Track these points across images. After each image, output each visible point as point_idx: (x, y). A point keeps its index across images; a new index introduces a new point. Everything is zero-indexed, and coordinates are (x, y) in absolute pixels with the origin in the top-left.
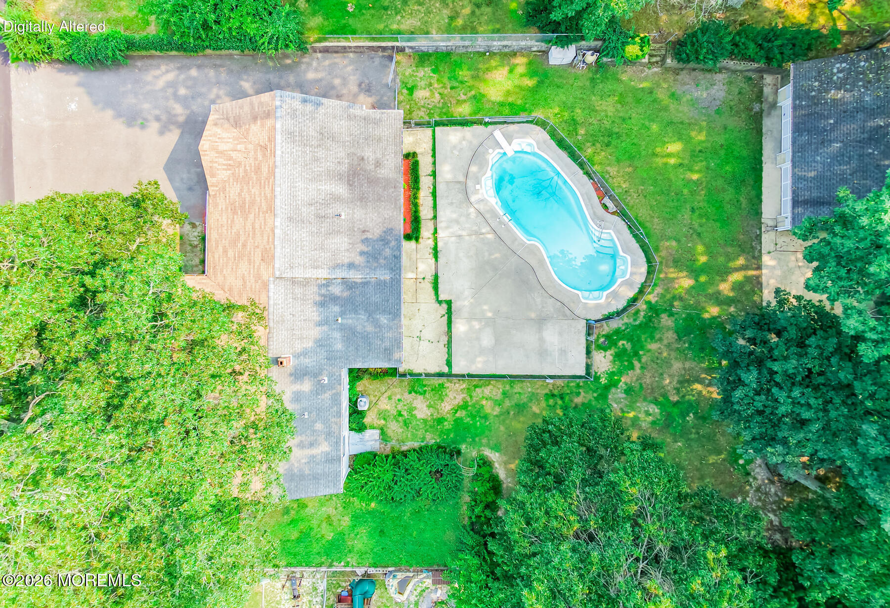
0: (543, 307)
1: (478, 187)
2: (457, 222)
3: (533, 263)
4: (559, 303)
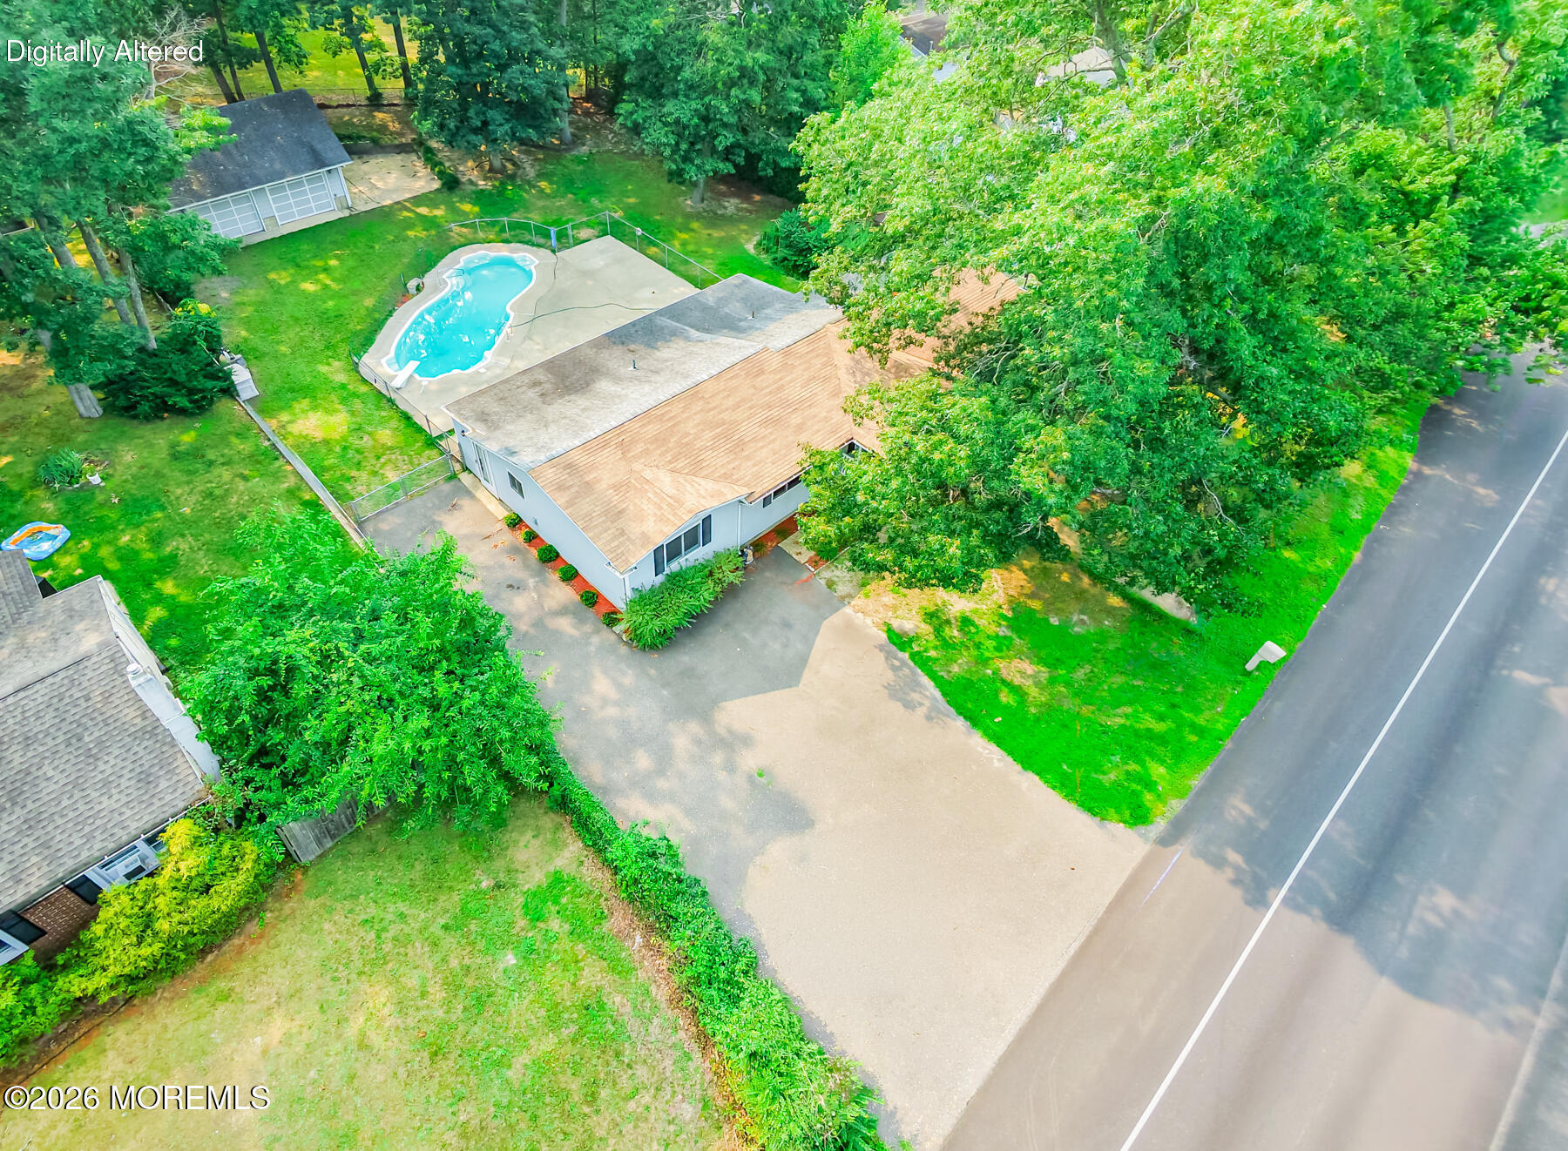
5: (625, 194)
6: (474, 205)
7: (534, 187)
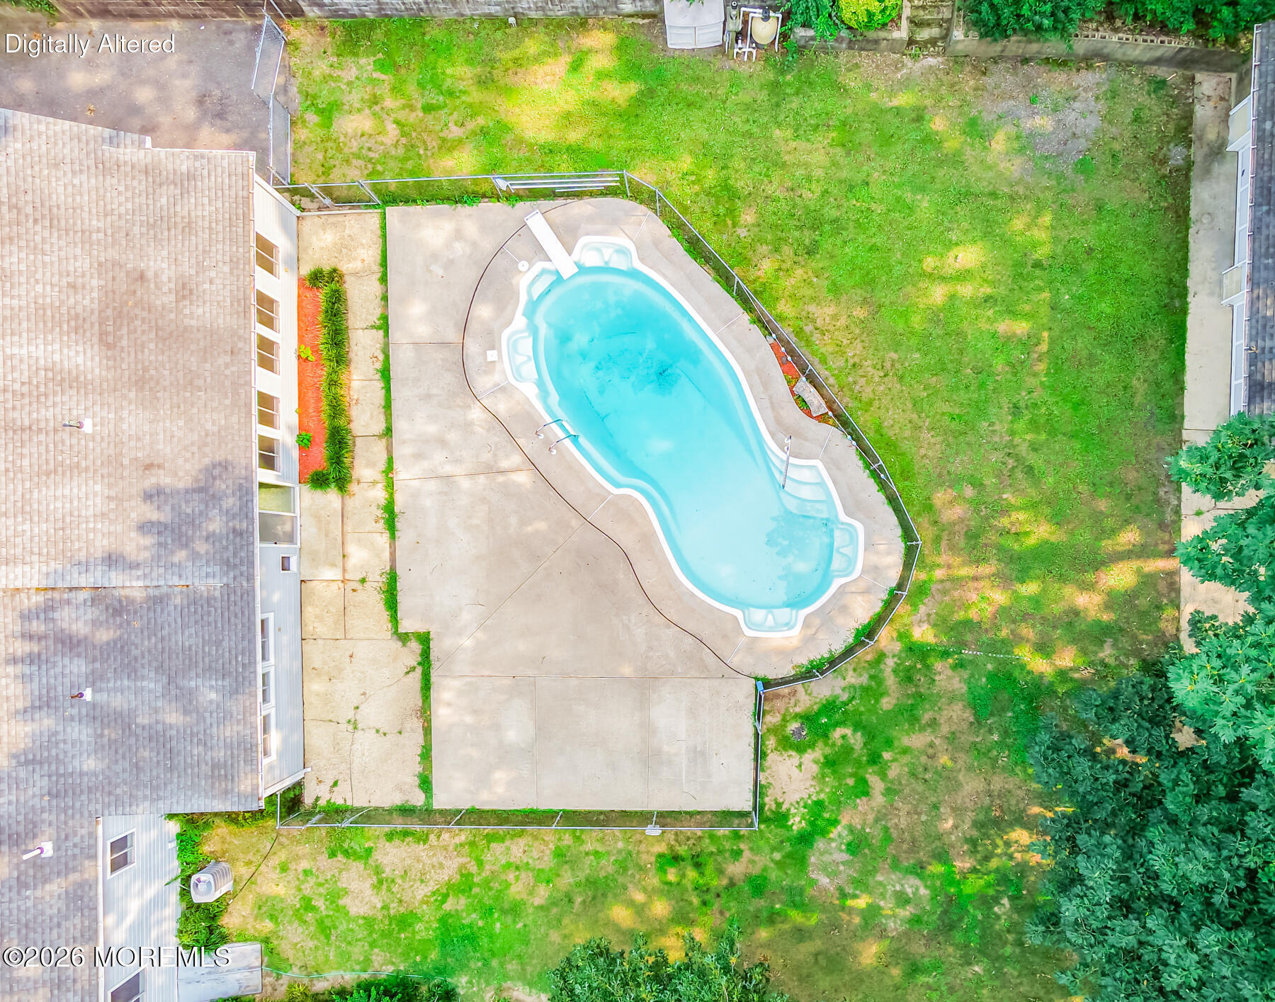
0: (651, 648)
1: (492, 355)
2: (442, 443)
3: (627, 539)
4: (690, 640)
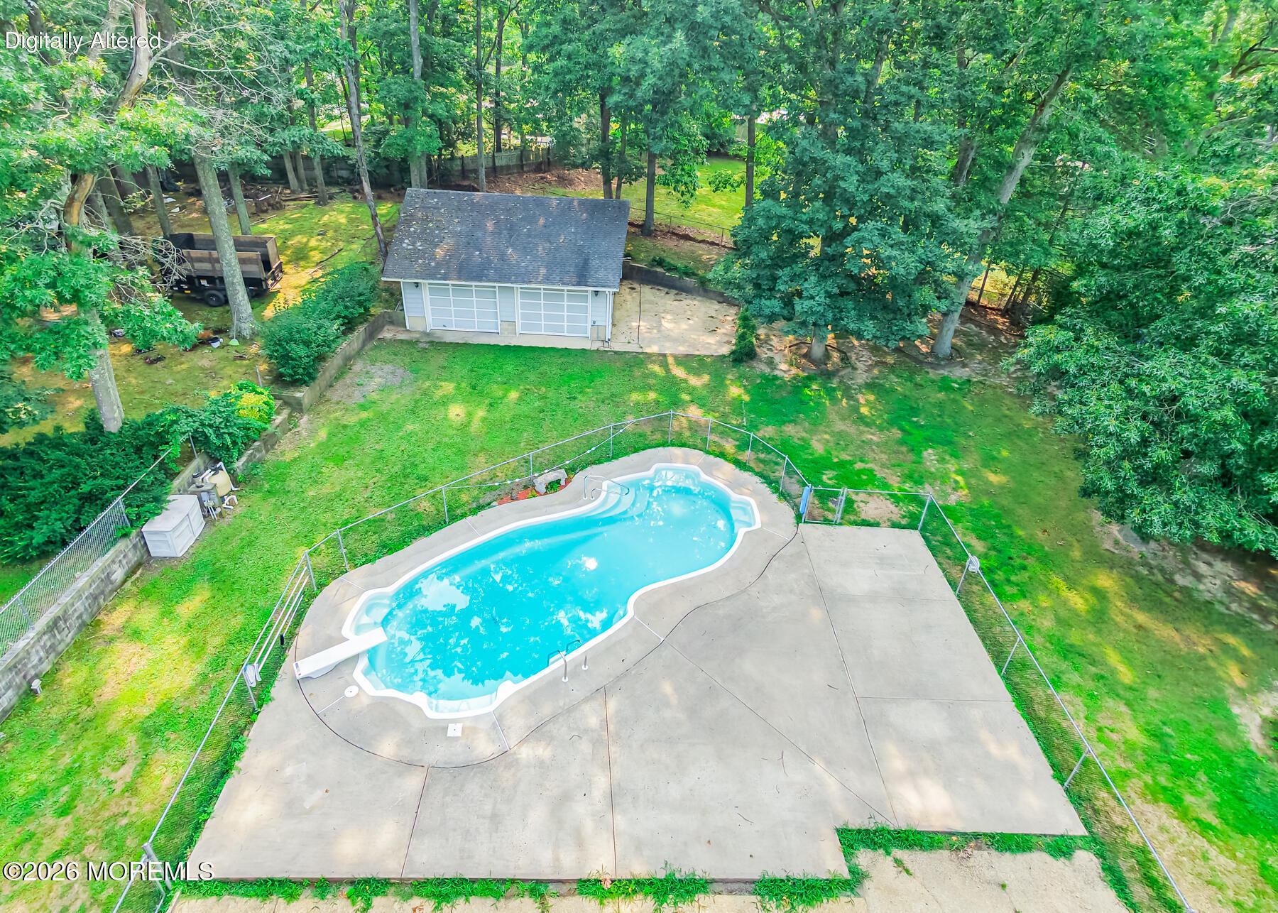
0: (791, 591)
1: (454, 731)
3: (683, 607)
5: (990, 461)
6: (747, 391)
7: (850, 398)
